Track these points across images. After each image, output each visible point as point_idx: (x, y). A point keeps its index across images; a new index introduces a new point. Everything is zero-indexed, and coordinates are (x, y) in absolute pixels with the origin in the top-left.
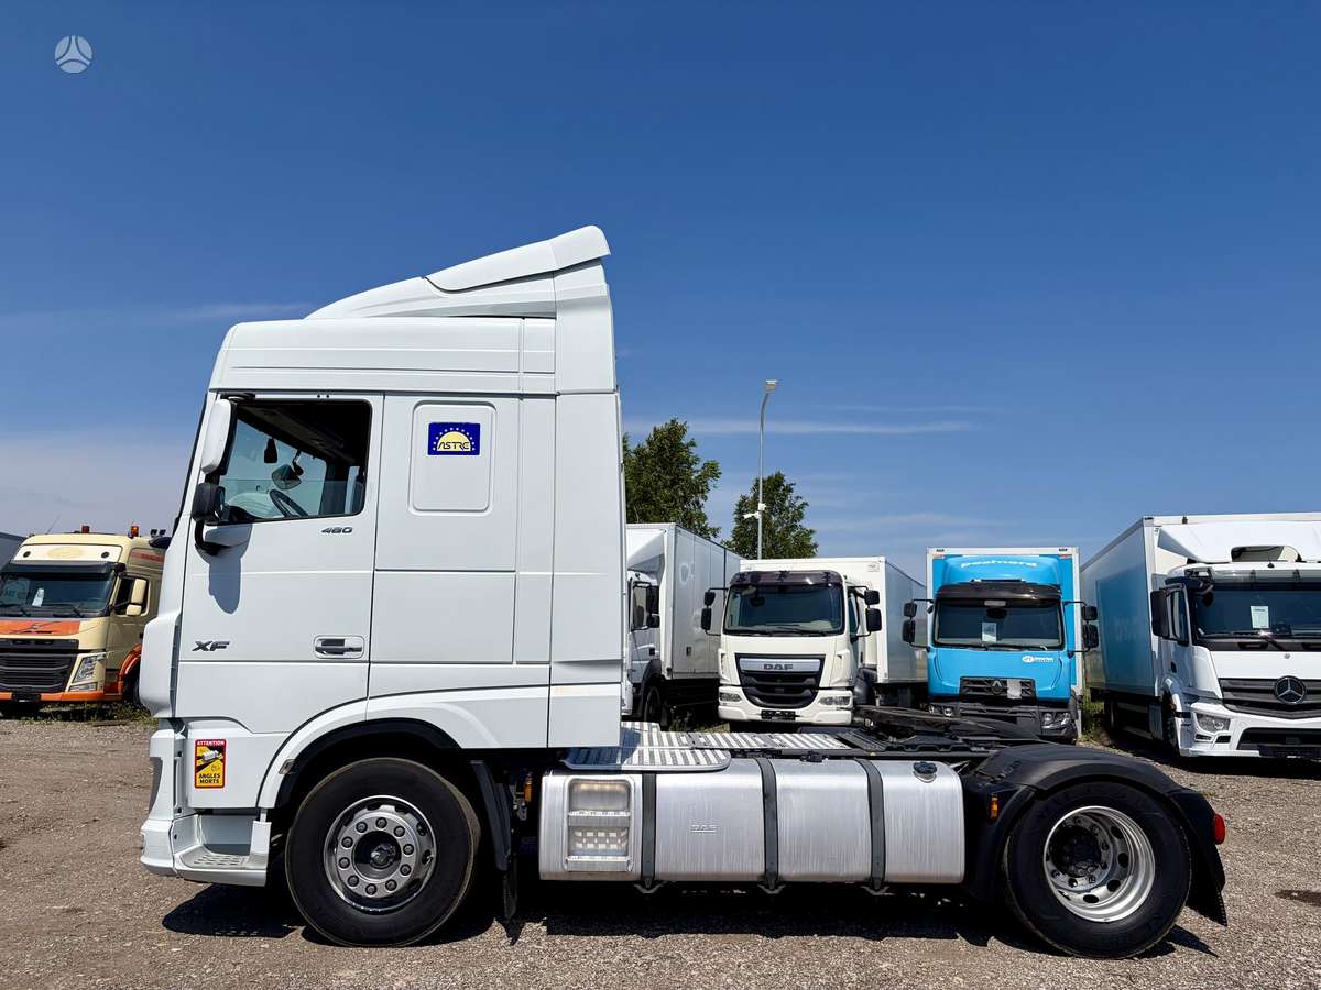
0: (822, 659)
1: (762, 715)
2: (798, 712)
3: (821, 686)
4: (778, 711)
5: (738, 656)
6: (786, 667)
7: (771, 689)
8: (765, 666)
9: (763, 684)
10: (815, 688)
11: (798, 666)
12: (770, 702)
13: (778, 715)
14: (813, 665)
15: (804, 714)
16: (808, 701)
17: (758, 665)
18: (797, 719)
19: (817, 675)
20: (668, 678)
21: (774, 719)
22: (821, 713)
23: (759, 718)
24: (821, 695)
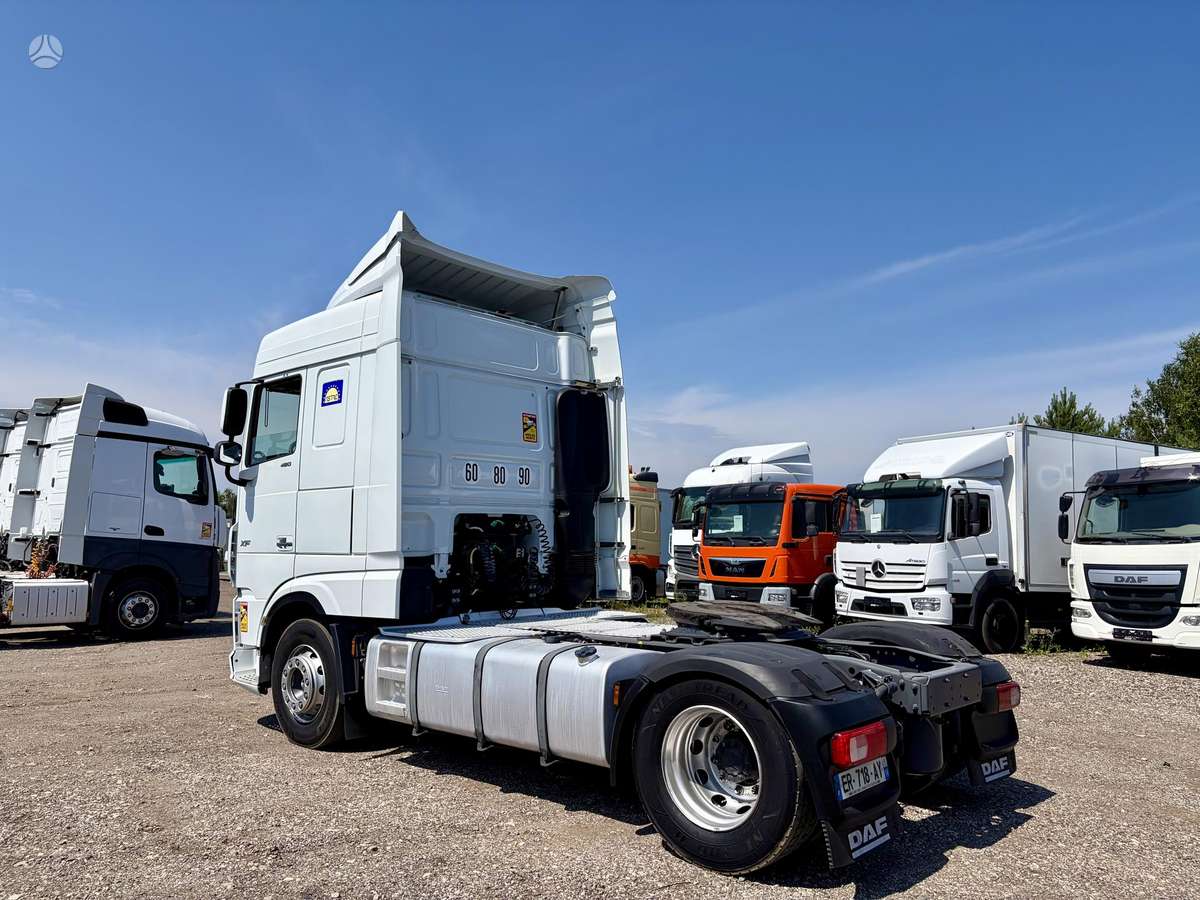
0: (1183, 569)
1: (1114, 634)
2: (1155, 632)
3: (1182, 602)
4: (1132, 630)
5: (1087, 567)
6: (1140, 580)
7: (1124, 604)
8: (1116, 578)
9: (1114, 598)
10: (1176, 605)
11: (1155, 579)
12: (1124, 619)
13: (1132, 635)
14: (1173, 578)
15: (1165, 636)
16: (1166, 620)
17: (1108, 577)
18: (1155, 641)
19: (1178, 590)
20: (1022, 590)
21: (1128, 639)
22: (1186, 634)
23: (1111, 637)
24: (1183, 612)
